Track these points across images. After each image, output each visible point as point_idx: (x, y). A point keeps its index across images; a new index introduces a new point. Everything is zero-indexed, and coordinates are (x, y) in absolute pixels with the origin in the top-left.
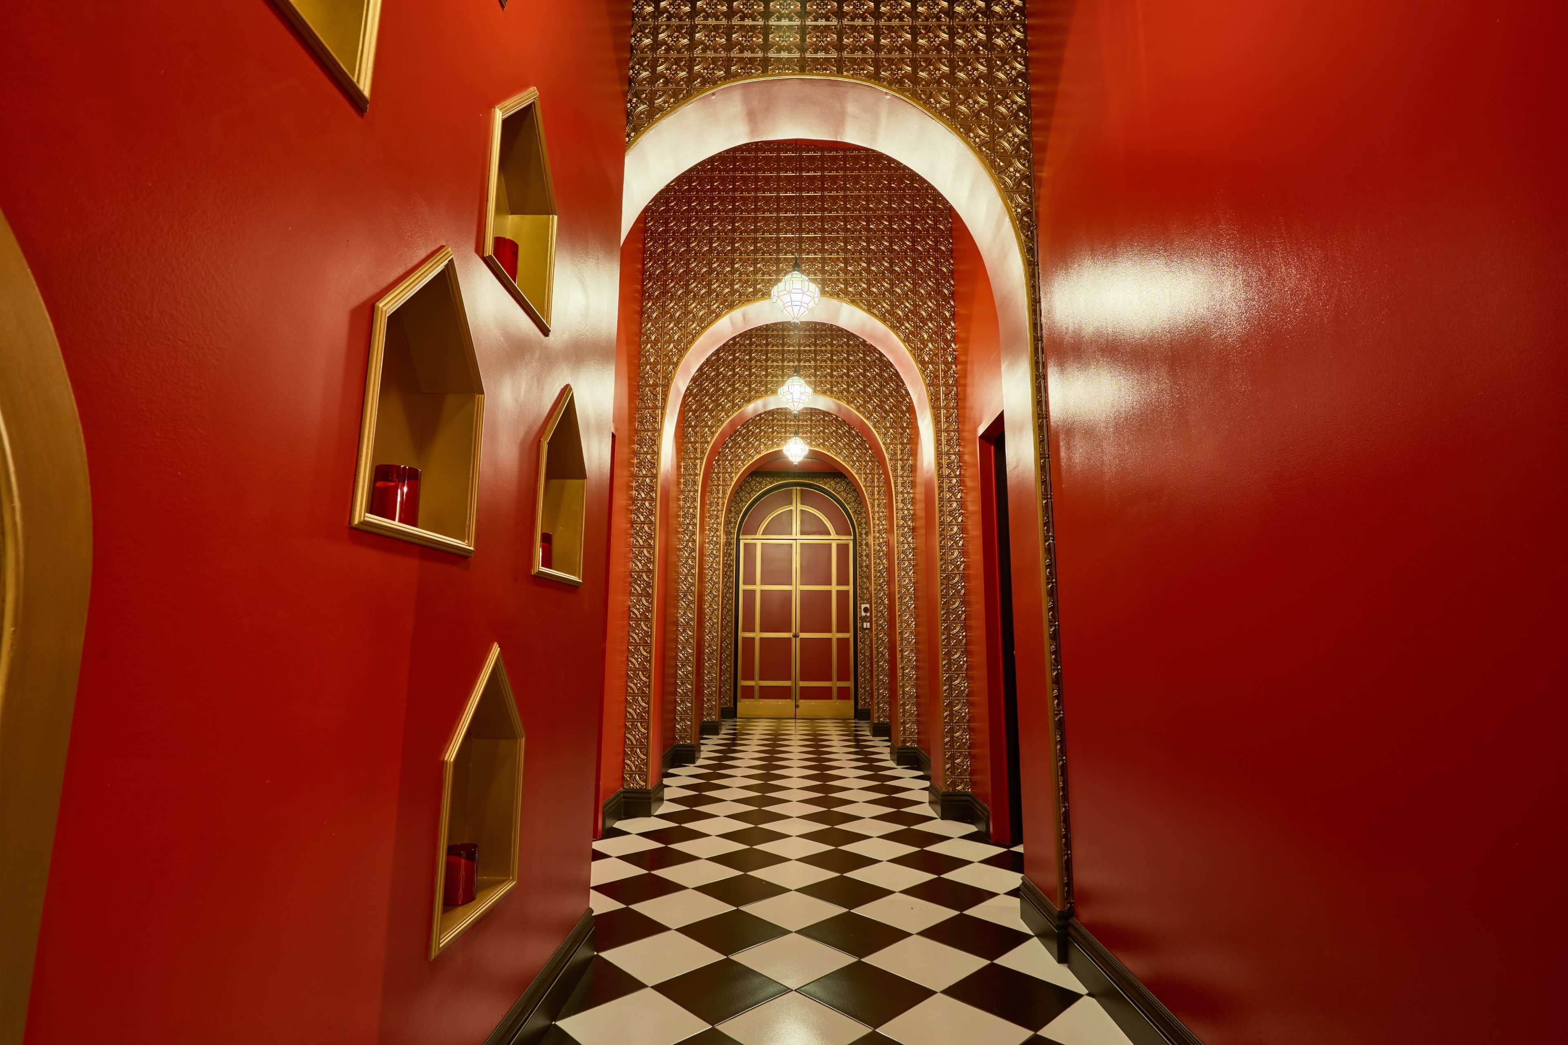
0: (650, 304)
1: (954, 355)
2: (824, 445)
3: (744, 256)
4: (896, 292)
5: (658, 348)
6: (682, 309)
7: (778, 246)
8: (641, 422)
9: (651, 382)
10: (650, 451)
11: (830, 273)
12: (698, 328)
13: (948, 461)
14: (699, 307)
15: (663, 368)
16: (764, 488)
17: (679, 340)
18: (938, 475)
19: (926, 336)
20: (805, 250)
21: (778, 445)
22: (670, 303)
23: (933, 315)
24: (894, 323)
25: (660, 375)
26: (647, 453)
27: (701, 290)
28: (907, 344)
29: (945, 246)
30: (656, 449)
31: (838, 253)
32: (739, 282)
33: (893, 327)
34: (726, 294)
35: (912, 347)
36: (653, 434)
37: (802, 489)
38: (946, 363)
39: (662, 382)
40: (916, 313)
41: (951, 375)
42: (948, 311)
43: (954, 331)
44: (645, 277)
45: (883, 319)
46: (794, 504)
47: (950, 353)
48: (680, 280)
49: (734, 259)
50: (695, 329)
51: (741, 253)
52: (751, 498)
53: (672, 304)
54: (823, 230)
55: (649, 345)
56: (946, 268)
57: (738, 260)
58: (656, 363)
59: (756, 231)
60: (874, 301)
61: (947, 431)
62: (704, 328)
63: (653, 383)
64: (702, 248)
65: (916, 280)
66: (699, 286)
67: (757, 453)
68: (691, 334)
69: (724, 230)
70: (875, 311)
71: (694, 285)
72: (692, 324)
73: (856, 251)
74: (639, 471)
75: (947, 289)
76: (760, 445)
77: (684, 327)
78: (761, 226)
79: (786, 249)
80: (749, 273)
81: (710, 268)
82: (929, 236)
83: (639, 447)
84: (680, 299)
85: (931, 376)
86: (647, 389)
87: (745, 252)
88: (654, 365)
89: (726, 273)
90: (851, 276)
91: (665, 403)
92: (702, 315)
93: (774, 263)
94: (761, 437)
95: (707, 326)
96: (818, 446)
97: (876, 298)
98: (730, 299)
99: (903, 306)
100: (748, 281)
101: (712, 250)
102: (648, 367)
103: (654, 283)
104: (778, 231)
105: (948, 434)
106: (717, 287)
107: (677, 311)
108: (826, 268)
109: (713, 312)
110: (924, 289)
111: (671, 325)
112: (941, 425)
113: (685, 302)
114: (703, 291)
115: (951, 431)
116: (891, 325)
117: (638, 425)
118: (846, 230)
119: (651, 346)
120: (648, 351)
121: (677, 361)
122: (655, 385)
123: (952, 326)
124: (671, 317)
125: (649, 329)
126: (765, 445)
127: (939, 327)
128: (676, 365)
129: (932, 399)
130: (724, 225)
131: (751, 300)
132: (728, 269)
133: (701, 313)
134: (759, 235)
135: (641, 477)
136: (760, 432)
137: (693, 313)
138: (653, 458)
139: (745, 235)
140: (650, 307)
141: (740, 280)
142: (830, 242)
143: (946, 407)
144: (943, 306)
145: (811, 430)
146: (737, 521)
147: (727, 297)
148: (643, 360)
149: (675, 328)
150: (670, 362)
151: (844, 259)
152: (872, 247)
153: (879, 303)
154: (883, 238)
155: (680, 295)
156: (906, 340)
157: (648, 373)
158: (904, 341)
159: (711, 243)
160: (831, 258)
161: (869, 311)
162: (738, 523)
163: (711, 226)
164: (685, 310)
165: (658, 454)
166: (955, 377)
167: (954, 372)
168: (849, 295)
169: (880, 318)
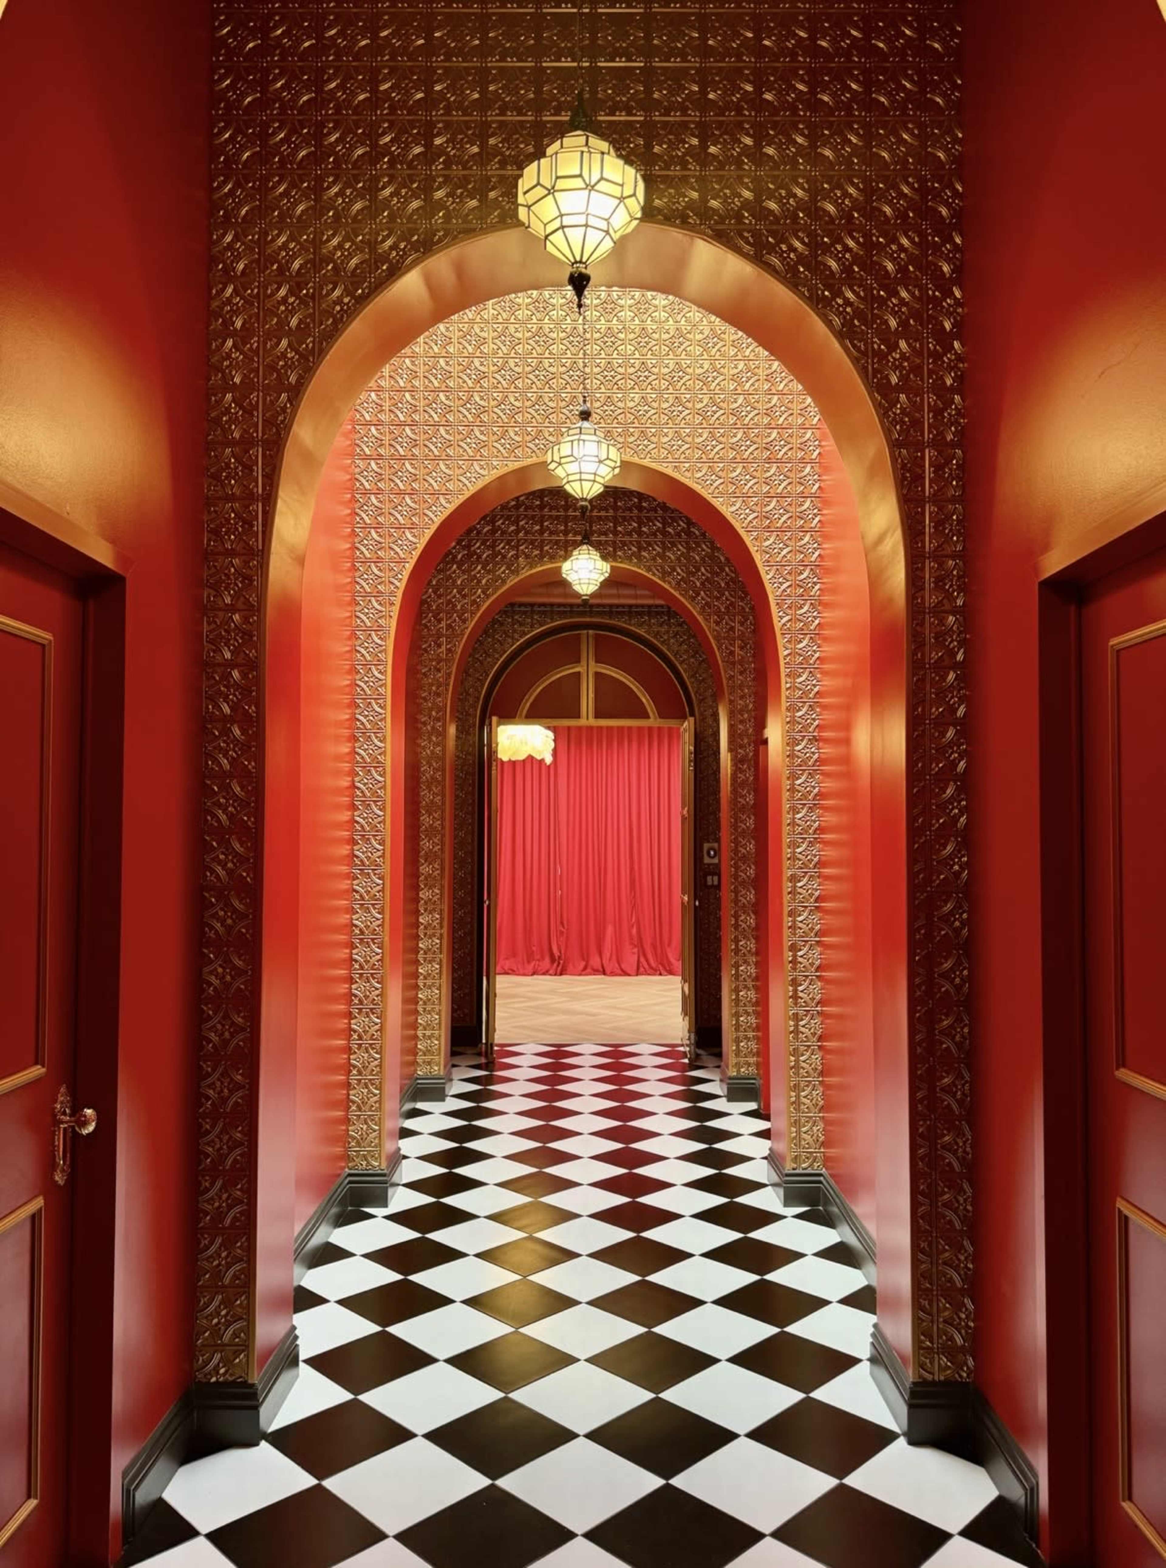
0: (229, 238)
1: (959, 369)
2: (639, 557)
3: (457, 116)
4: (824, 211)
5: (251, 349)
6: (307, 250)
7: (538, 92)
8: (216, 532)
9: (237, 435)
10: (240, 605)
11: (665, 162)
12: (346, 300)
13: (938, 628)
14: (347, 246)
15: (264, 400)
16: (529, 632)
17: (303, 330)
18: (914, 662)
19: (893, 323)
20: (604, 102)
21: (553, 558)
22: (278, 236)
23: (911, 268)
24: (818, 289)
25: (259, 417)
26: (232, 608)
27: (352, 202)
28: (848, 342)
29: (944, 95)
30: (253, 599)
31: (684, 111)
32: (445, 182)
33: (818, 303)
34: (412, 214)
35: (858, 349)
36: (246, 563)
37: (596, 634)
38: (940, 389)
39: (263, 435)
40: (871, 266)
41: (949, 419)
42: (948, 261)
43: (960, 310)
44: (216, 168)
45: (791, 279)
46: (584, 662)
47: (948, 364)
48: (300, 176)
49: (431, 125)
50: (339, 301)
51: (448, 110)
52: (505, 652)
53: (283, 239)
54: (648, 52)
55: (230, 343)
56: (947, 151)
57: (440, 125)
58: (248, 386)
59: (484, 51)
60: (773, 233)
61: (938, 556)
62: (362, 301)
63: (241, 436)
64: (354, 94)
65: (871, 181)
66: (348, 192)
67: (512, 572)
68: (330, 314)
69: (405, 48)
70: (775, 261)
71: (335, 190)
72: (333, 290)
73: (728, 106)
74: (214, 652)
75: (948, 206)
76: (517, 557)
77: (313, 297)
78: (496, 37)
79: (557, 100)
80: (468, 161)
81: (374, 145)
82: (906, 69)
83: (213, 592)
84: (302, 223)
85: (903, 422)
86: (228, 451)
87: (460, 106)
88: (243, 392)
89: (412, 161)
90: (716, 169)
91: (271, 485)
92: (357, 267)
93: (529, 134)
94: (518, 541)
95: (369, 295)
96: (629, 559)
97: (774, 227)
98: (424, 225)
99: (839, 247)
100: (466, 180)
101: (378, 98)
102: (229, 396)
103: (237, 185)
104: (539, 52)
105: (941, 565)
106: (392, 195)
107: (294, 258)
108: (657, 149)
109: (384, 258)
110: (890, 203)
111: (283, 292)
112: (923, 542)
113: (315, 232)
114: (358, 206)
115: (946, 556)
116: (811, 295)
117: (209, 540)
118: (705, 52)
119: (234, 345)
120: (228, 356)
121: (298, 381)
122: (247, 442)
123: (955, 298)
124: (281, 271)
125: (229, 301)
126: (527, 557)
127: (924, 299)
128: (296, 392)
129: (904, 478)
130: (407, 36)
131: (474, 230)
132: (418, 150)
133: (354, 262)
134: (493, 62)
135: (219, 665)
136: (517, 532)
137: (335, 262)
138: (246, 620)
139: (457, 62)
140: (230, 246)
141: (447, 179)
142: (665, 82)
143: (935, 499)
144: (937, 248)
145: (615, 527)
146: (480, 693)
147: (415, 222)
148: (216, 379)
149: (291, 300)
150: (281, 385)
151: (699, 124)
152: (768, 96)
153: (784, 240)
154: (794, 72)
155: (301, 216)
156: (845, 334)
157: (227, 411)
158: (840, 336)
159: (374, 83)
160: (666, 123)
161: (758, 259)
162: (482, 696)
163: (375, 37)
164: (314, 253)
165: (259, 610)
166: (960, 424)
167: (959, 412)
168: (710, 219)
169: (785, 278)
